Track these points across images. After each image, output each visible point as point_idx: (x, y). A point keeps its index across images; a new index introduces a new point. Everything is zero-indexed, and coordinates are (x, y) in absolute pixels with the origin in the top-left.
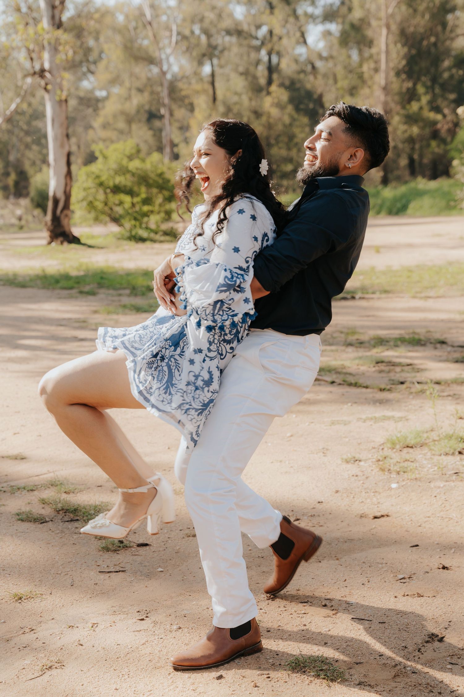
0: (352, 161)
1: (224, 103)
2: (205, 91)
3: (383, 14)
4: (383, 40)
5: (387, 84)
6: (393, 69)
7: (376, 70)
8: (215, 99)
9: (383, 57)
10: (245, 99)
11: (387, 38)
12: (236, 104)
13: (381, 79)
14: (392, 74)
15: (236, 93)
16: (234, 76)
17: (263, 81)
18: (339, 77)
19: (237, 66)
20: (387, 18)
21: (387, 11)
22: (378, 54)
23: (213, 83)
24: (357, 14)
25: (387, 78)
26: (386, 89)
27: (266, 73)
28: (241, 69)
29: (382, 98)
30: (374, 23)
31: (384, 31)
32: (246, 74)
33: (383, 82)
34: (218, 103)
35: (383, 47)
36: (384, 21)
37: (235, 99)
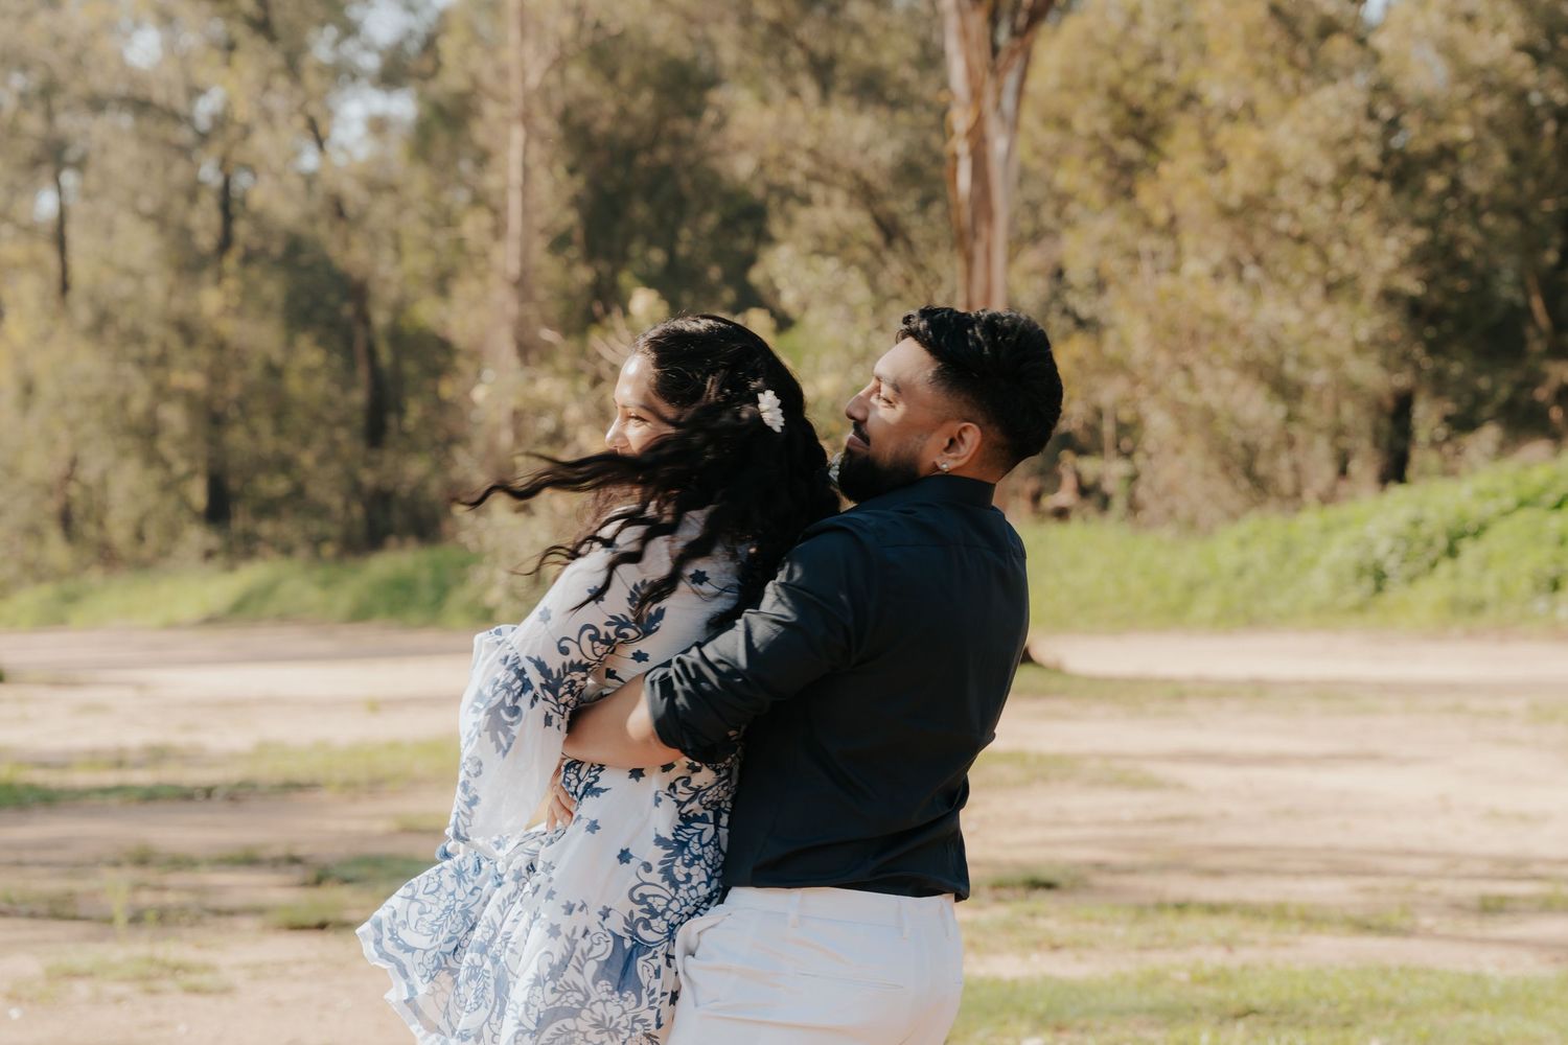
0: (953, 455)
1: (92, 298)
2: (35, 264)
3: (514, 88)
4: (514, 155)
5: (524, 272)
6: (543, 231)
7: (498, 232)
8: (65, 287)
9: (514, 202)
10: (156, 288)
11: (525, 152)
12: (125, 302)
13: (507, 258)
14: (540, 244)
15: (129, 272)
16: (125, 222)
17: (206, 241)
18: (408, 244)
19: (135, 194)
20: (527, 98)
21: (523, 80)
22: (503, 192)
23: (60, 241)
24: (453, 80)
25: (524, 257)
26: (522, 285)
27: (215, 219)
28: (147, 204)
29: (512, 308)
30: (491, 110)
31: (517, 134)
32: (159, 219)
33: (513, 268)
34: (76, 295)
35: (515, 175)
36: (515, 108)
37: (126, 287)
